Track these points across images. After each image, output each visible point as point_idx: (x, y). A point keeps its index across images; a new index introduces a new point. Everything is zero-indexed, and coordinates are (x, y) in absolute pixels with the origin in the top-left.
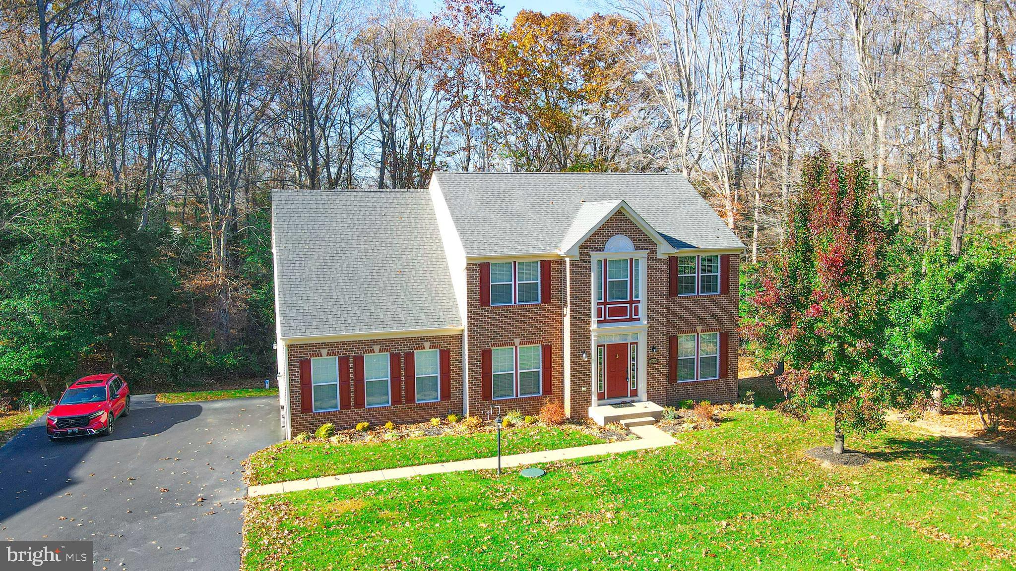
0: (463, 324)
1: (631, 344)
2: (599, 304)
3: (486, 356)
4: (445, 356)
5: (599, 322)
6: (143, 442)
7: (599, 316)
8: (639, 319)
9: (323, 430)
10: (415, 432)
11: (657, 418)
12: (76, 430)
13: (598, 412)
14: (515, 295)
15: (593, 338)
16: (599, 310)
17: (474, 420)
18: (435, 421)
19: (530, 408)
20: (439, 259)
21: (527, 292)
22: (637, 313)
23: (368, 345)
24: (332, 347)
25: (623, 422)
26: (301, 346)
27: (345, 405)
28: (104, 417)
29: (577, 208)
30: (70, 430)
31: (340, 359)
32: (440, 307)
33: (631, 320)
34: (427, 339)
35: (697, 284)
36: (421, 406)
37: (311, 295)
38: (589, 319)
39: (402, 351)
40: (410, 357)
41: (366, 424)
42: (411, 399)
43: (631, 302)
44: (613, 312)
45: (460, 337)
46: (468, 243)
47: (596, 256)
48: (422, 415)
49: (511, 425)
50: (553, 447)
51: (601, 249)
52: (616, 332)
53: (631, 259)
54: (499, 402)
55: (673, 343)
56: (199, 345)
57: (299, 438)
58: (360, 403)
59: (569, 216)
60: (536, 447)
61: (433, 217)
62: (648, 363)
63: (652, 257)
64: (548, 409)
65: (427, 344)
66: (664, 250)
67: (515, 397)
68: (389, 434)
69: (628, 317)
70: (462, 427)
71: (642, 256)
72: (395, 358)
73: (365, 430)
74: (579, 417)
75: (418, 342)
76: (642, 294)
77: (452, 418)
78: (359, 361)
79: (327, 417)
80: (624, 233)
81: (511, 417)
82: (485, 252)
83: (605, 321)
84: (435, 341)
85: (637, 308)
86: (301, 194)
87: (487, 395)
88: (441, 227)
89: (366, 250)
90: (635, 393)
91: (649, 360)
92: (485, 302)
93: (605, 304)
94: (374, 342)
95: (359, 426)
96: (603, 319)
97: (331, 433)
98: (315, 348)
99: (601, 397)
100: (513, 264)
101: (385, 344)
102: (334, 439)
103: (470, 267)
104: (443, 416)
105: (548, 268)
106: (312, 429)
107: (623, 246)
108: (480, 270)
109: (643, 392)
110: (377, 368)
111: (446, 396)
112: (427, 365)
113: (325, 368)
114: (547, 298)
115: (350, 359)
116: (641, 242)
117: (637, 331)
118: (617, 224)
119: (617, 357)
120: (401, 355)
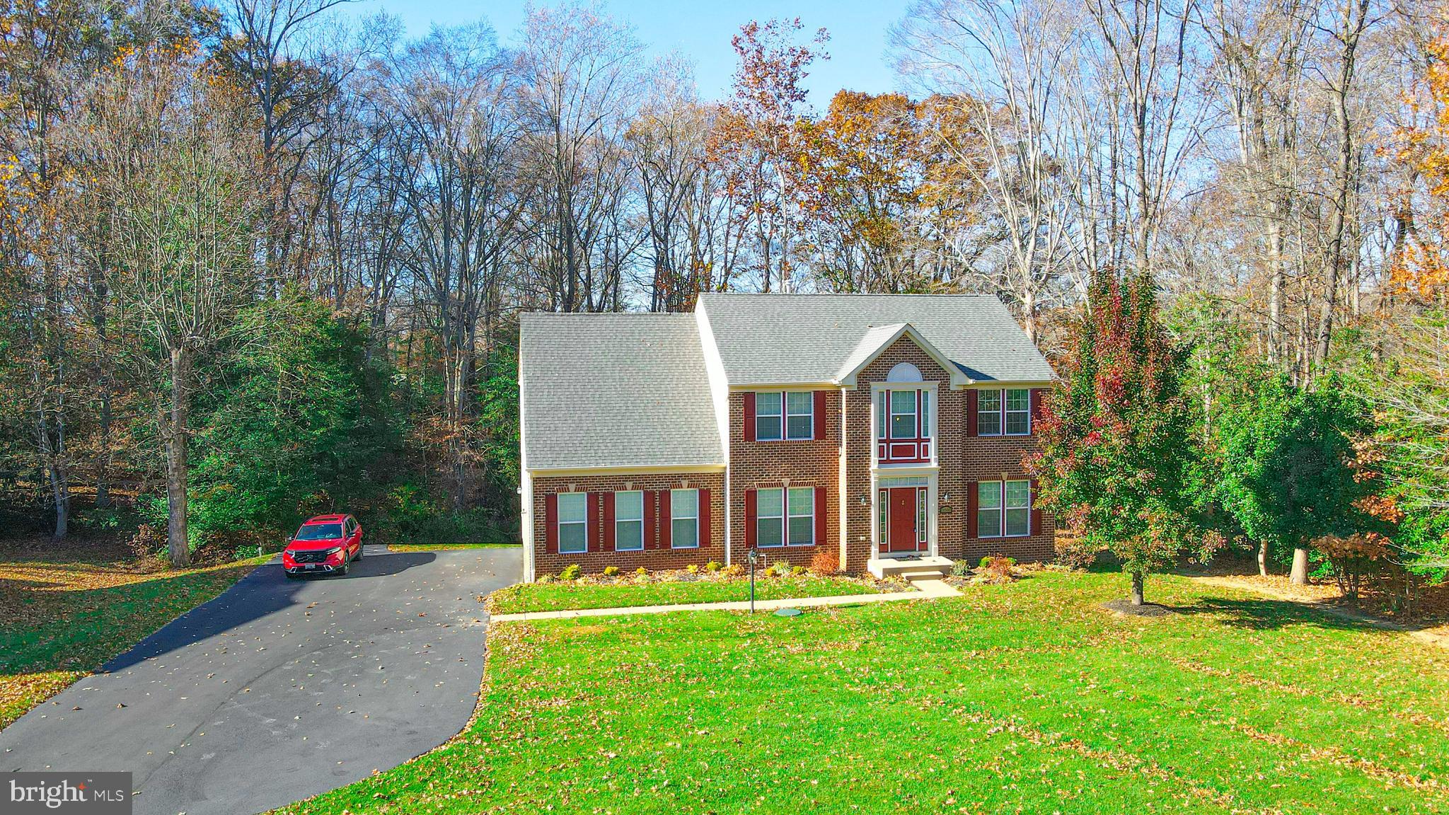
0: (726, 461)
1: (919, 489)
2: (880, 441)
3: (751, 496)
4: (705, 496)
5: (880, 462)
6: (381, 580)
7: (881, 455)
8: (928, 461)
9: (568, 572)
10: (668, 578)
11: (945, 573)
12: (313, 566)
13: (876, 565)
14: (784, 429)
15: (873, 480)
16: (881, 449)
17: (736, 569)
18: (692, 568)
19: (800, 559)
21: (797, 426)
22: (926, 453)
23: (620, 481)
24: (581, 482)
25: (904, 575)
26: (547, 479)
27: (593, 547)
28: (341, 555)
29: (862, 334)
30: (307, 566)
31: (589, 496)
32: (700, 442)
33: (919, 461)
34: (685, 476)
35: (1003, 423)
36: (677, 552)
37: (560, 425)
38: (869, 460)
39: (657, 489)
40: (666, 496)
41: (616, 568)
42: (665, 543)
43: (919, 440)
44: (898, 451)
45: (722, 475)
46: (731, 371)
47: (876, 387)
48: (678, 561)
49: (775, 574)
50: (818, 594)
51: (883, 378)
52: (903, 473)
53: (919, 391)
54: (765, 551)
55: (972, 491)
56: (430, 504)
57: (544, 579)
58: (610, 546)
59: (851, 344)
60: (800, 594)
61: (698, 344)
62: (940, 512)
63: (944, 388)
64: (819, 559)
65: (685, 483)
66: (959, 382)
67: (783, 545)
68: (640, 578)
69: (916, 458)
70: (722, 575)
71: (932, 388)
72: (649, 497)
73: (614, 574)
74: (857, 568)
75: (676, 479)
76: (933, 432)
77: (711, 565)
78: (609, 498)
79: (574, 559)
80: (911, 361)
81: (778, 567)
82: (750, 380)
83: (888, 462)
84: (694, 479)
85: (926, 448)
86: (551, 317)
87: (751, 542)
88: (706, 355)
89: (621, 379)
90: (924, 547)
91: (940, 508)
92: (749, 436)
93: (888, 441)
94: (627, 478)
95: (608, 570)
96: (885, 458)
97: (577, 575)
98: (563, 482)
99: (883, 549)
100: (782, 394)
101: (639, 481)
102: (580, 581)
103: (733, 397)
104: (702, 564)
105: (823, 400)
106: (557, 571)
107: (905, 376)
108: (745, 401)
109: (933, 546)
110: (629, 508)
111: (705, 541)
112: (684, 506)
113: (573, 509)
114: (821, 434)
115: (599, 496)
116: (931, 372)
117: (926, 475)
118: (902, 351)
119: (903, 504)
120: (655, 493)
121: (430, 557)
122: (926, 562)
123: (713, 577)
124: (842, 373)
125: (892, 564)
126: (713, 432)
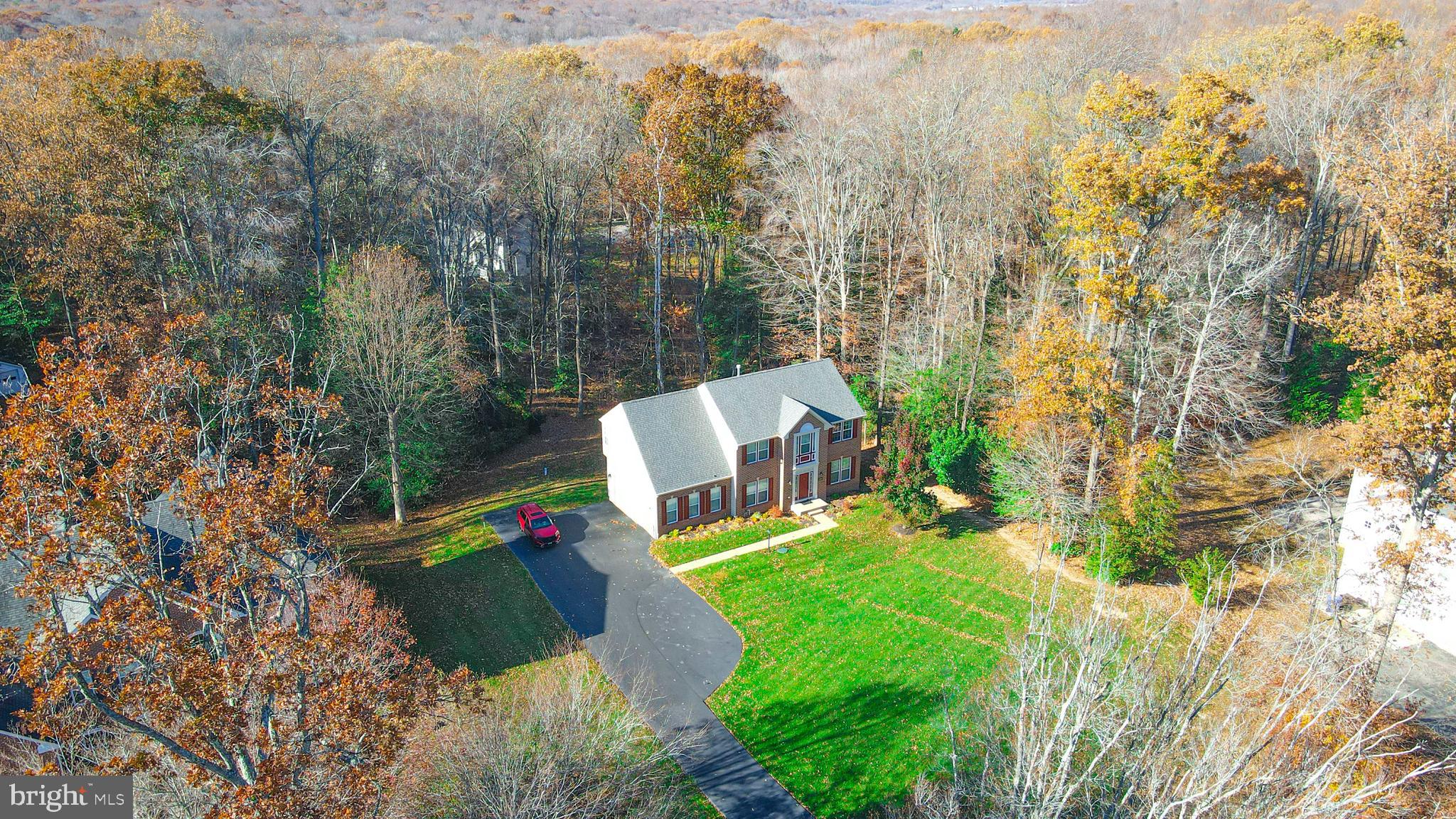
0: (734, 474)
1: (811, 472)
2: (796, 457)
3: (745, 487)
4: (724, 490)
5: (796, 466)
7: (796, 463)
8: (814, 460)
9: (674, 532)
11: (824, 508)
12: (551, 543)
13: (795, 507)
14: (757, 457)
15: (793, 474)
16: (796, 461)
17: (739, 519)
18: (721, 521)
19: (764, 510)
21: (762, 455)
22: (814, 458)
23: (691, 490)
24: (676, 494)
25: (810, 514)
26: (663, 496)
27: (682, 519)
29: (781, 399)
30: (548, 543)
31: (679, 499)
32: (725, 470)
33: (811, 461)
34: (717, 483)
35: (842, 436)
36: (715, 516)
37: (661, 468)
38: (792, 464)
39: (705, 490)
40: (708, 492)
41: (691, 527)
42: (710, 511)
43: (811, 453)
44: (803, 459)
45: (732, 480)
46: (736, 436)
47: (795, 435)
48: (715, 519)
49: (758, 520)
50: (783, 532)
51: (798, 431)
52: (804, 468)
53: (811, 433)
54: (750, 510)
55: (829, 466)
57: (662, 537)
58: (687, 517)
59: (778, 408)
60: (776, 534)
62: (818, 479)
63: (821, 429)
64: (772, 508)
65: (716, 486)
67: (756, 504)
68: (701, 527)
70: (734, 524)
71: (816, 431)
72: (702, 494)
73: (691, 530)
74: (789, 513)
75: (712, 485)
76: (816, 448)
77: (729, 519)
78: (686, 498)
79: (673, 526)
80: (810, 421)
81: (756, 515)
82: (746, 442)
83: (799, 465)
84: (721, 483)
85: (814, 455)
86: (635, 403)
87: (744, 506)
88: (714, 425)
90: (811, 495)
91: (818, 477)
92: (744, 463)
93: (799, 456)
94: (693, 488)
95: (689, 528)
96: (798, 463)
97: (678, 534)
98: (668, 496)
99: (797, 497)
100: (757, 444)
101: (697, 489)
102: (680, 537)
103: (737, 449)
104: (726, 519)
105: (773, 443)
106: (668, 532)
107: (808, 428)
108: (742, 452)
109: (817, 497)
110: (694, 500)
111: (724, 506)
112: (716, 495)
113: (672, 503)
114: (772, 456)
115: (682, 497)
116: (817, 424)
117: (813, 468)
118: (806, 419)
119: (804, 480)
120: (704, 492)
122: (815, 505)
123: (730, 522)
124: (783, 433)
125: (803, 508)
126: (731, 462)
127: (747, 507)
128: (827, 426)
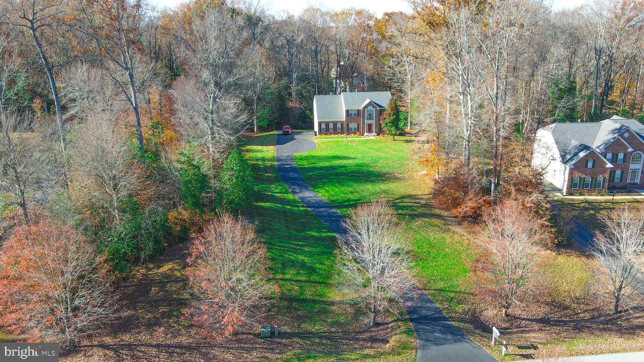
0: (345, 120)
1: (372, 124)
3: (348, 125)
4: (342, 124)
9: (323, 135)
10: (336, 136)
11: (375, 135)
13: (365, 134)
14: (353, 115)
15: (366, 122)
16: (367, 118)
17: (345, 134)
19: (355, 133)
20: (342, 108)
21: (355, 115)
22: (373, 119)
23: (330, 122)
24: (325, 122)
26: (319, 122)
27: (326, 131)
28: (290, 132)
29: (365, 100)
32: (341, 117)
36: (338, 132)
37: (322, 114)
38: (365, 120)
42: (336, 131)
43: (372, 117)
44: (369, 118)
46: (346, 107)
47: (366, 109)
50: (356, 138)
51: (368, 108)
52: (370, 122)
53: (373, 109)
58: (328, 131)
59: (364, 102)
60: (353, 138)
62: (375, 127)
63: (376, 109)
64: (357, 133)
67: (352, 131)
68: (333, 135)
72: (334, 124)
73: (329, 135)
74: (363, 135)
75: (338, 122)
76: (374, 116)
79: (324, 133)
80: (371, 106)
81: (351, 134)
82: (348, 108)
83: (368, 120)
84: (340, 122)
86: (318, 96)
88: (342, 102)
89: (330, 106)
92: (348, 116)
98: (321, 122)
99: (366, 132)
100: (353, 110)
101: (333, 122)
102: (325, 136)
103: (346, 111)
104: (341, 134)
105: (359, 111)
106: (321, 134)
107: (370, 108)
108: (347, 111)
109: (374, 132)
110: (331, 126)
111: (342, 131)
112: (339, 126)
113: (323, 126)
114: (358, 116)
115: (327, 124)
116: (374, 107)
117: (373, 122)
118: (370, 104)
119: (370, 126)
120: (335, 124)
121: (302, 132)
122: (373, 134)
123: (343, 135)
124: (361, 108)
125: (368, 134)
126: (343, 115)
127: (349, 132)
128: (378, 108)
